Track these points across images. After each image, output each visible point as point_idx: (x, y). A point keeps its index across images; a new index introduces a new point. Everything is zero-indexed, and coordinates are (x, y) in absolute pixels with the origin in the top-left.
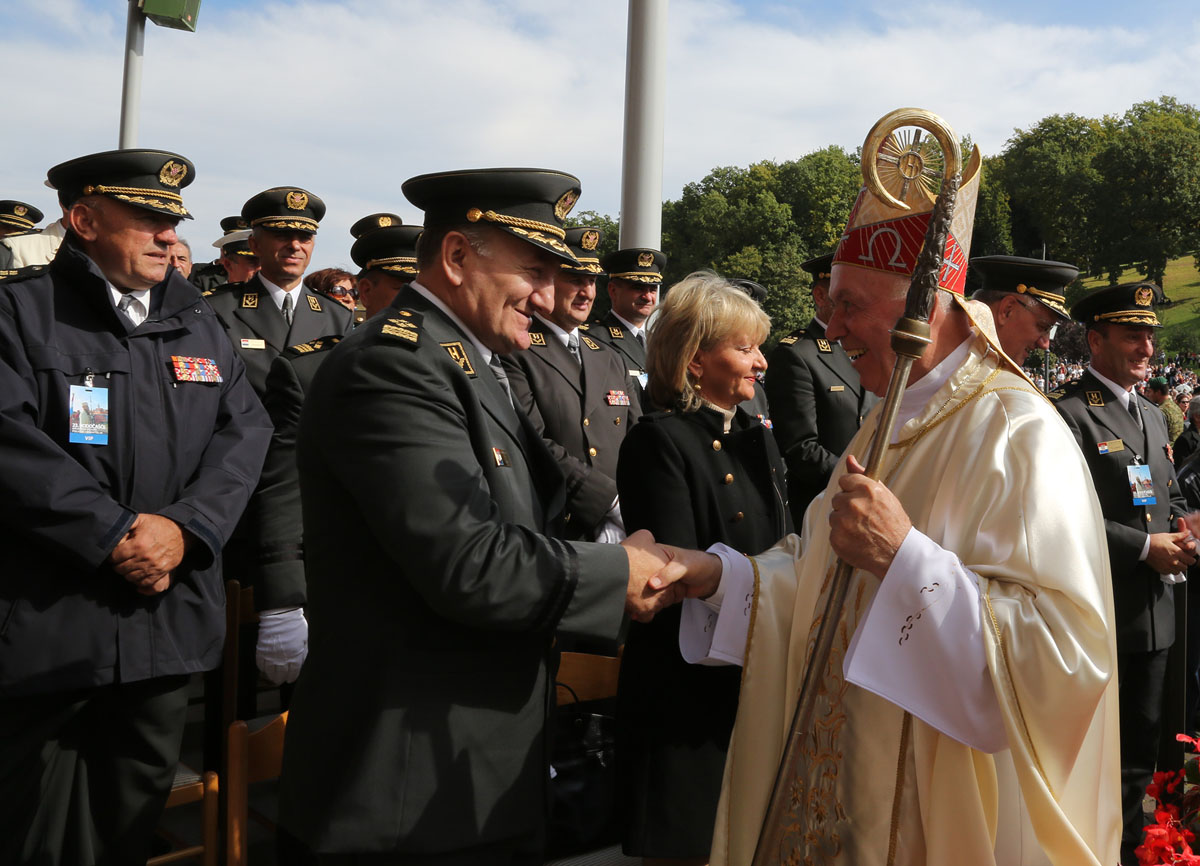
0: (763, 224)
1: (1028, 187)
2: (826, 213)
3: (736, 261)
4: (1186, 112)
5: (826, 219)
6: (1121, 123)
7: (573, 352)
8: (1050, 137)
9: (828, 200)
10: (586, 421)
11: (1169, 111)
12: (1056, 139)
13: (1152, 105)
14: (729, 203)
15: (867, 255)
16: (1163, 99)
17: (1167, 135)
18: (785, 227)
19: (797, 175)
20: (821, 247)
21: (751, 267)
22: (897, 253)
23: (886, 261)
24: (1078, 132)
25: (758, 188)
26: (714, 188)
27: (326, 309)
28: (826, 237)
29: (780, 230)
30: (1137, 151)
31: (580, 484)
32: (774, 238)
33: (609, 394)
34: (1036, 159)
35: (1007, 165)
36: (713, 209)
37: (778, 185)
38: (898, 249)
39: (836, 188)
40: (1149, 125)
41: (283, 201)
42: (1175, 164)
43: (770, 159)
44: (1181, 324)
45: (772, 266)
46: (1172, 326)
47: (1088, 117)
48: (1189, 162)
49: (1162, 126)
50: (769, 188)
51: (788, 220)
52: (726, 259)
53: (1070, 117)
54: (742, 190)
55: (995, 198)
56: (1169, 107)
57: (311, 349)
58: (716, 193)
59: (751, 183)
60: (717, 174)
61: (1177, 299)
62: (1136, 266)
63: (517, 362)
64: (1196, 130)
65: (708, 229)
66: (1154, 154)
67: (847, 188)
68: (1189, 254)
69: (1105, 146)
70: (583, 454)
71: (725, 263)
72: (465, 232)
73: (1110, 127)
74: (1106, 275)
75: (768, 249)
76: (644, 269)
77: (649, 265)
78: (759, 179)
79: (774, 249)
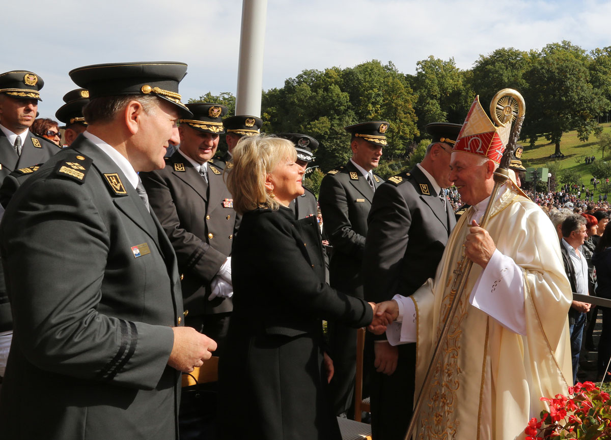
0: (332, 104)
1: (486, 89)
2: (369, 99)
3: (315, 125)
4: (576, 50)
5: (369, 103)
6: (540, 54)
7: (202, 175)
8: (500, 61)
9: (371, 91)
10: (208, 217)
11: (567, 49)
12: (503, 62)
13: (557, 45)
14: (312, 90)
15: (467, 147)
16: (564, 42)
17: (565, 62)
18: (345, 106)
19: (353, 76)
20: (366, 118)
21: (324, 128)
22: (480, 147)
23: (475, 150)
24: (515, 58)
25: (329, 82)
26: (304, 81)
27: (45, 146)
28: (369, 113)
29: (342, 108)
30: (548, 71)
31: (201, 255)
32: (338, 112)
33: (225, 201)
34: (492, 73)
35: (475, 75)
36: (302, 94)
37: (341, 81)
38: (480, 145)
39: (376, 84)
40: (555, 56)
41: (22, 79)
42: (569, 79)
43: (337, 66)
44: (569, 169)
45: (337, 129)
46: (564, 169)
47: (521, 50)
48: (576, 78)
49: (562, 57)
50: (336, 83)
51: (347, 102)
52: (309, 124)
53: (511, 50)
54: (320, 83)
55: (467, 94)
56: (566, 46)
57: (31, 171)
58: (305, 85)
59: (325, 79)
60: (305, 73)
61: (567, 155)
62: (545, 135)
63: (164, 181)
64: (581, 60)
65: (299, 106)
66: (558, 73)
67: (382, 85)
68: (575, 130)
69: (530, 67)
70: (204, 238)
71: (309, 126)
72: (139, 100)
73: (534, 56)
74: (528, 140)
75: (335, 118)
76: (249, 128)
77: (252, 125)
78: (330, 77)
79: (339, 119)
